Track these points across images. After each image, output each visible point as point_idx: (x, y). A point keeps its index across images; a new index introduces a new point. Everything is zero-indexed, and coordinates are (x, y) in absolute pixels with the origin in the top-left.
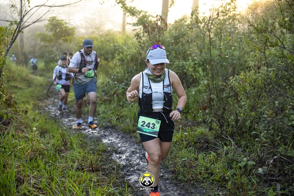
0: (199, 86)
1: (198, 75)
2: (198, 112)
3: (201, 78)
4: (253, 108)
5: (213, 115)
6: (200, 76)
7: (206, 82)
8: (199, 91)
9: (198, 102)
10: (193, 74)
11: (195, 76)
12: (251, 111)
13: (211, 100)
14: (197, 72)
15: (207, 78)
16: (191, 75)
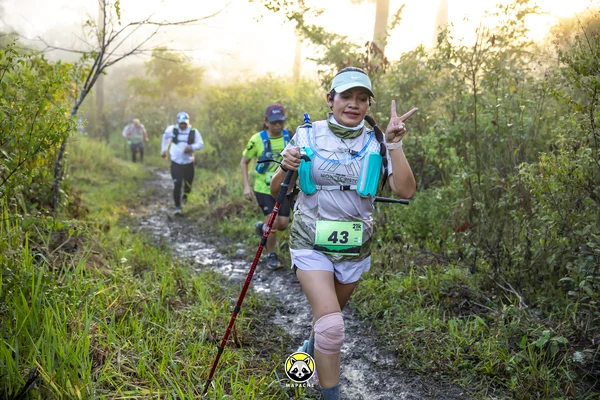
0: (448, 184)
1: (448, 161)
2: (447, 237)
3: (454, 169)
4: (564, 229)
5: (478, 242)
6: (453, 164)
7: (464, 175)
8: (449, 194)
9: (446, 217)
10: (438, 160)
11: (441, 165)
12: (560, 234)
13: (474, 211)
14: (446, 155)
15: (466, 167)
16: (433, 163)
